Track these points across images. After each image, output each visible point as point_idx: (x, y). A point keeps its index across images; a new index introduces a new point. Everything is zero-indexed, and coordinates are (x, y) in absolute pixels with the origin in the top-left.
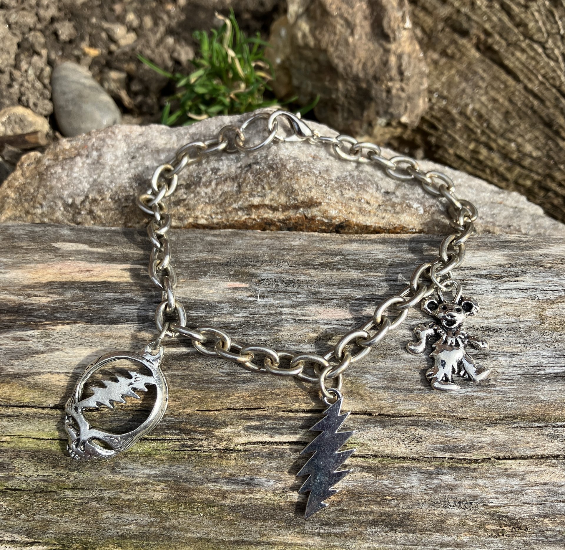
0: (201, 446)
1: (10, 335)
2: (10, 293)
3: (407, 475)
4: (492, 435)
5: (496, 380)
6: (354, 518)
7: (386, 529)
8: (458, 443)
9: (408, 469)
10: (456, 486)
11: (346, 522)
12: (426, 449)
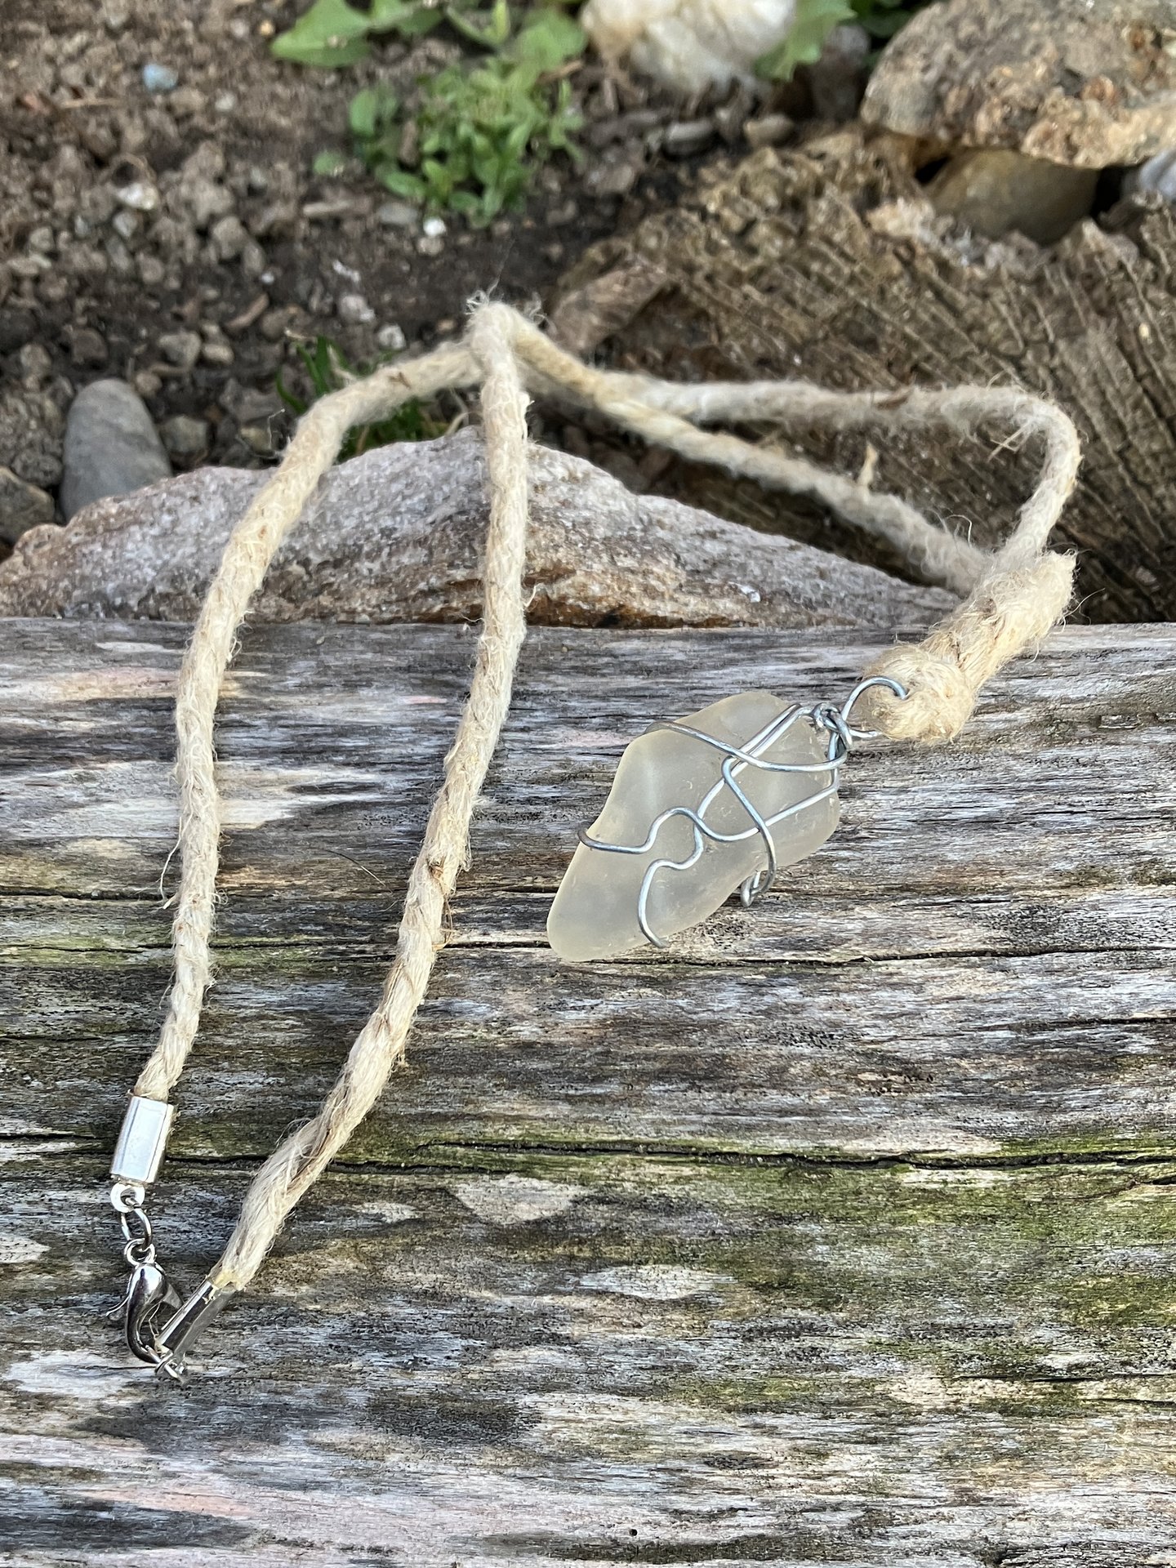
0: (363, 952)
1: (24, 778)
2: (23, 716)
3: (718, 990)
4: (865, 918)
5: (870, 830)
6: (626, 1066)
7: (683, 1086)
8: (805, 934)
9: (720, 979)
10: (803, 1006)
11: (614, 1074)
12: (751, 947)
